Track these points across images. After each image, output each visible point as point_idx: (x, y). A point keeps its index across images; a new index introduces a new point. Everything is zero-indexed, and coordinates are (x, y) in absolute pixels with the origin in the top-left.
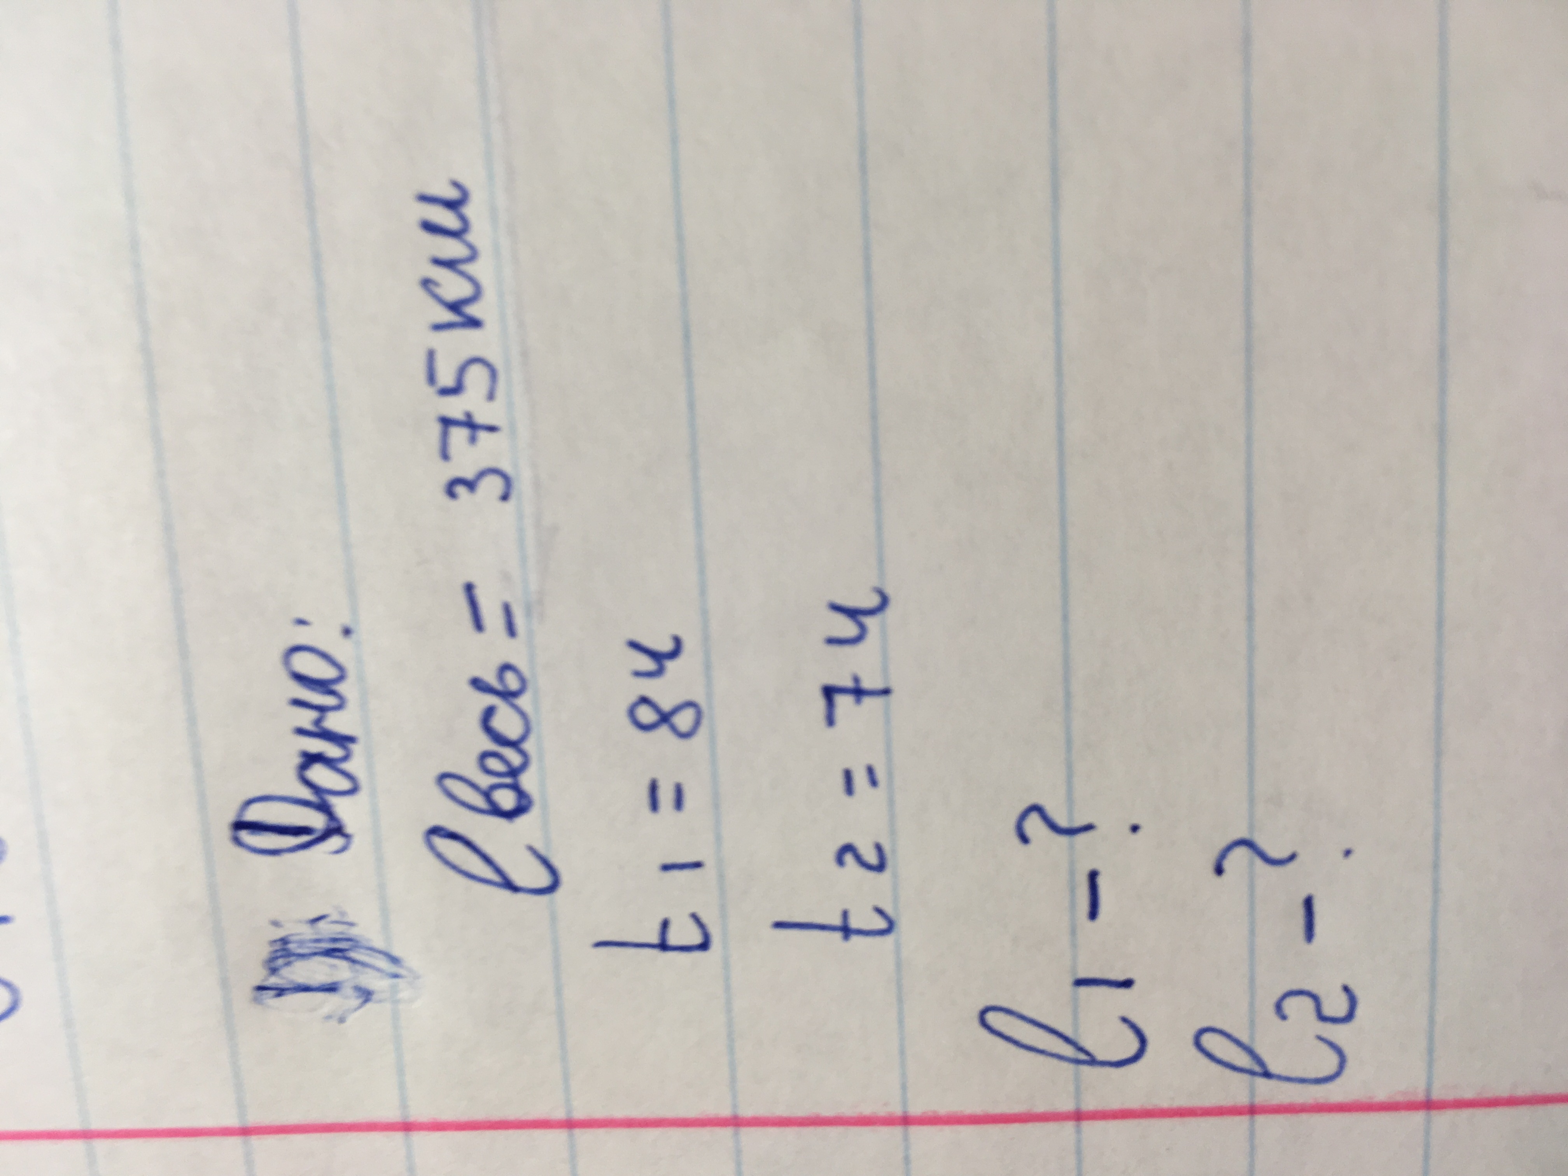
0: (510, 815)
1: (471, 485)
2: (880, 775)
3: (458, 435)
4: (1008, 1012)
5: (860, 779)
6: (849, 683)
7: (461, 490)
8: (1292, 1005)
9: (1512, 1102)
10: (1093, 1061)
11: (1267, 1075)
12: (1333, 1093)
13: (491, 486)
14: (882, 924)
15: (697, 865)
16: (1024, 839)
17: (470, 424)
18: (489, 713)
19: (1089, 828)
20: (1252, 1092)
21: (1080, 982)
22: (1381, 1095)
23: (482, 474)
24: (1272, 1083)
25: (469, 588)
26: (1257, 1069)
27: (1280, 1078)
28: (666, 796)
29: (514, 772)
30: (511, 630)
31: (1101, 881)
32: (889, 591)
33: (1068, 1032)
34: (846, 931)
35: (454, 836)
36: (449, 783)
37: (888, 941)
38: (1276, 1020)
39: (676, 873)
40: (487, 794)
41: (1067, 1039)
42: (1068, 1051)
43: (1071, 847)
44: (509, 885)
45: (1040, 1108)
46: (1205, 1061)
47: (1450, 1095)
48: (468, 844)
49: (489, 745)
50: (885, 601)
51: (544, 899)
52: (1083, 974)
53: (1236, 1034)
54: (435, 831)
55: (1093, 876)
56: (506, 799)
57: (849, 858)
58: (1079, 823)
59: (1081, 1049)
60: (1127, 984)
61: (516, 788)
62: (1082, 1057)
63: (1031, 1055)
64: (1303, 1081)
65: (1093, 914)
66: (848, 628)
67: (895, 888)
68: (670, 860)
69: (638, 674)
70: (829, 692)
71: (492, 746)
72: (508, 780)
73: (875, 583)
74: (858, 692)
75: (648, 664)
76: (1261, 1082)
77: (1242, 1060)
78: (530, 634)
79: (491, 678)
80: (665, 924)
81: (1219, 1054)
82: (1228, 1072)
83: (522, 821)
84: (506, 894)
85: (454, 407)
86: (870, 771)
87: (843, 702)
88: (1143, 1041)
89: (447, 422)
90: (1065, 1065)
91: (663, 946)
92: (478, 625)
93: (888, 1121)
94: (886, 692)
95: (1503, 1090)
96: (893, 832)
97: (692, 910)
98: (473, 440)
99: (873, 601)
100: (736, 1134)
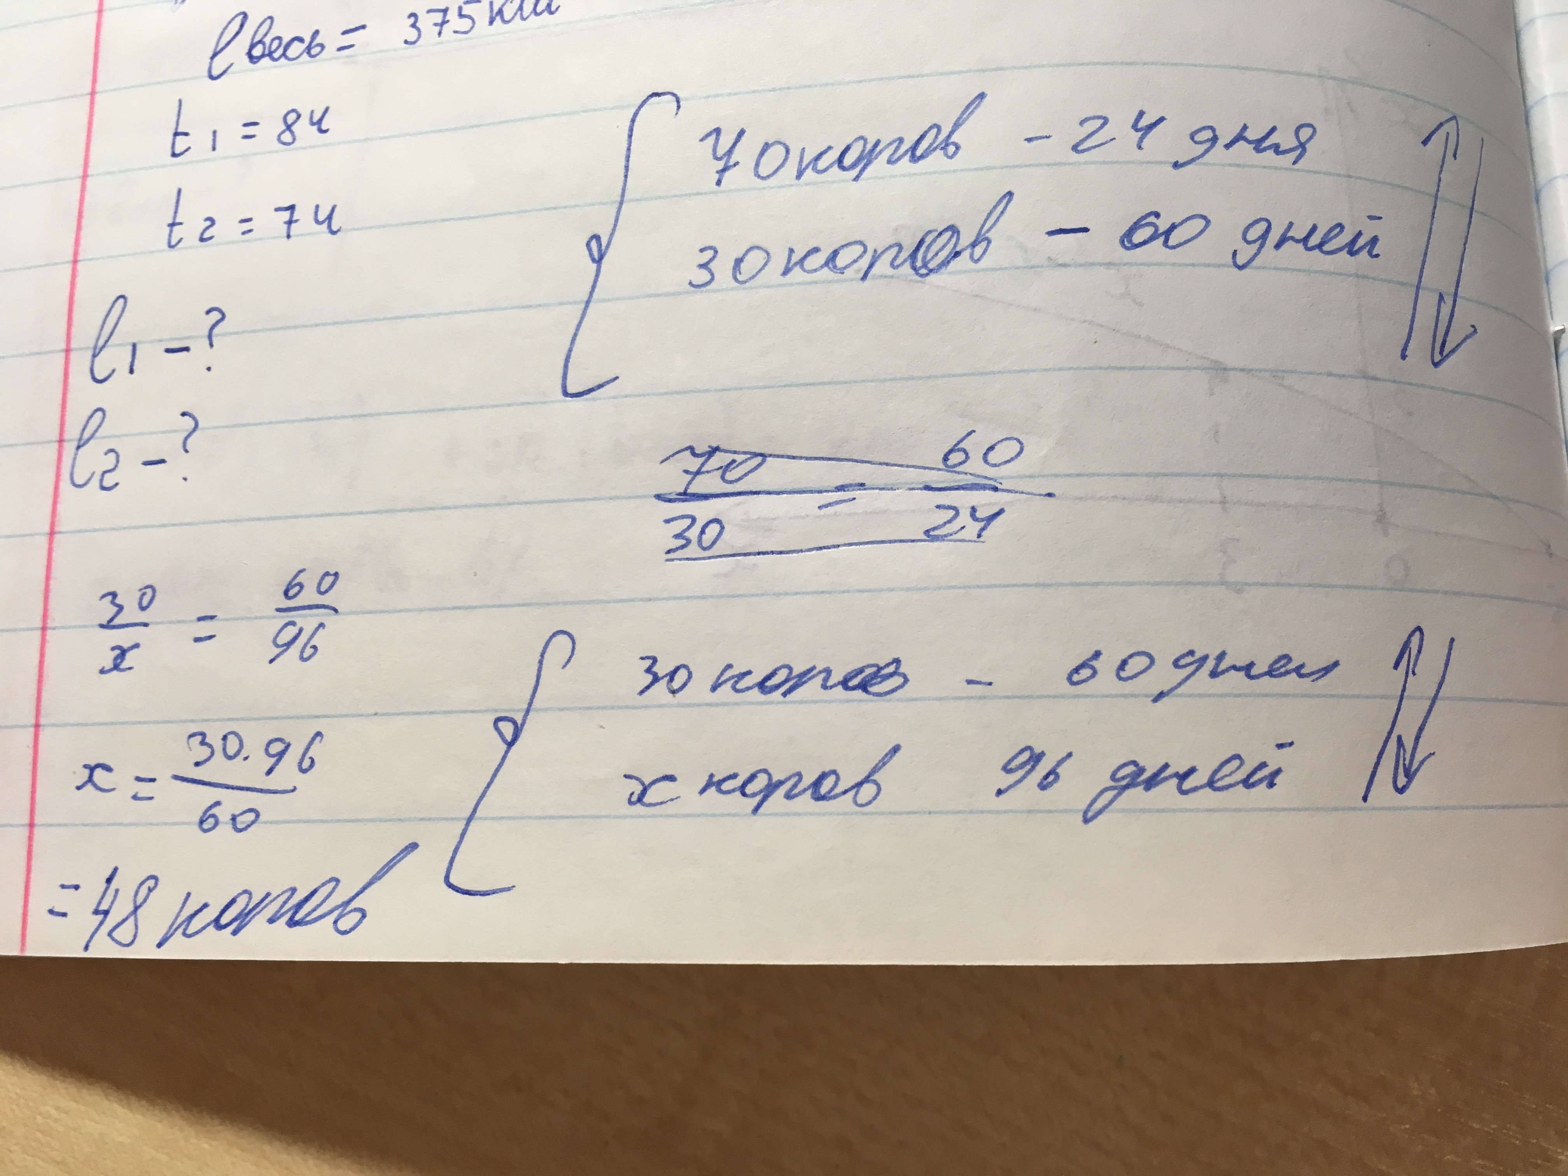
0: (249, 54)
1: (414, 26)
2: (247, 236)
3: (438, 17)
4: (123, 311)
5: (246, 226)
6: (294, 218)
7: (412, 19)
8: (112, 456)
9: (48, 578)
10: (95, 356)
11: (78, 447)
12: (65, 484)
13: (412, 35)
14: (173, 243)
15: (214, 149)
16: (208, 312)
17: (444, 22)
18: (301, 40)
19: (211, 345)
20: (69, 441)
21: (134, 346)
22: (60, 507)
23: (418, 30)
24: (73, 450)
25: (363, 27)
26: (82, 442)
27: (76, 454)
28: (250, 130)
29: (270, 54)
30: (340, 49)
31: (185, 353)
32: (339, 234)
33: (110, 343)
34: (172, 225)
35: (242, 26)
36: (269, 21)
37: (165, 245)
38: (105, 449)
39: (211, 137)
40: (260, 42)
41: (107, 341)
42: (101, 343)
43: (202, 337)
44: (215, 55)
45: (74, 330)
46: (89, 413)
47: (55, 545)
48: (237, 33)
49: (285, 41)
50: (334, 233)
51: (206, 74)
52: (138, 347)
53: (100, 430)
54: (245, 16)
55: (187, 349)
56: (257, 52)
57: (208, 223)
58: (215, 340)
59: (101, 349)
60: (131, 371)
61: (263, 56)
62: (97, 350)
63: (100, 323)
64: (73, 466)
65: (168, 351)
66: (322, 216)
67: (191, 247)
68: (218, 134)
69: (312, 112)
70: (292, 208)
71: (285, 42)
72: (267, 52)
73: (343, 227)
74: (290, 222)
75: (316, 118)
76: (75, 444)
77: (87, 435)
78: (339, 58)
79: (318, 40)
80: (186, 134)
81: (91, 422)
82: (81, 427)
83: (246, 59)
84: (211, 54)
85: (452, 15)
86: (250, 231)
87: (286, 215)
88: (101, 381)
89: (445, 11)
90: (94, 341)
91: (176, 134)
92: (345, 32)
93: (76, 253)
94: (289, 236)
95: (54, 573)
96: (218, 244)
97: (192, 148)
98: (436, 24)
99: (334, 228)
100: (79, 177)
